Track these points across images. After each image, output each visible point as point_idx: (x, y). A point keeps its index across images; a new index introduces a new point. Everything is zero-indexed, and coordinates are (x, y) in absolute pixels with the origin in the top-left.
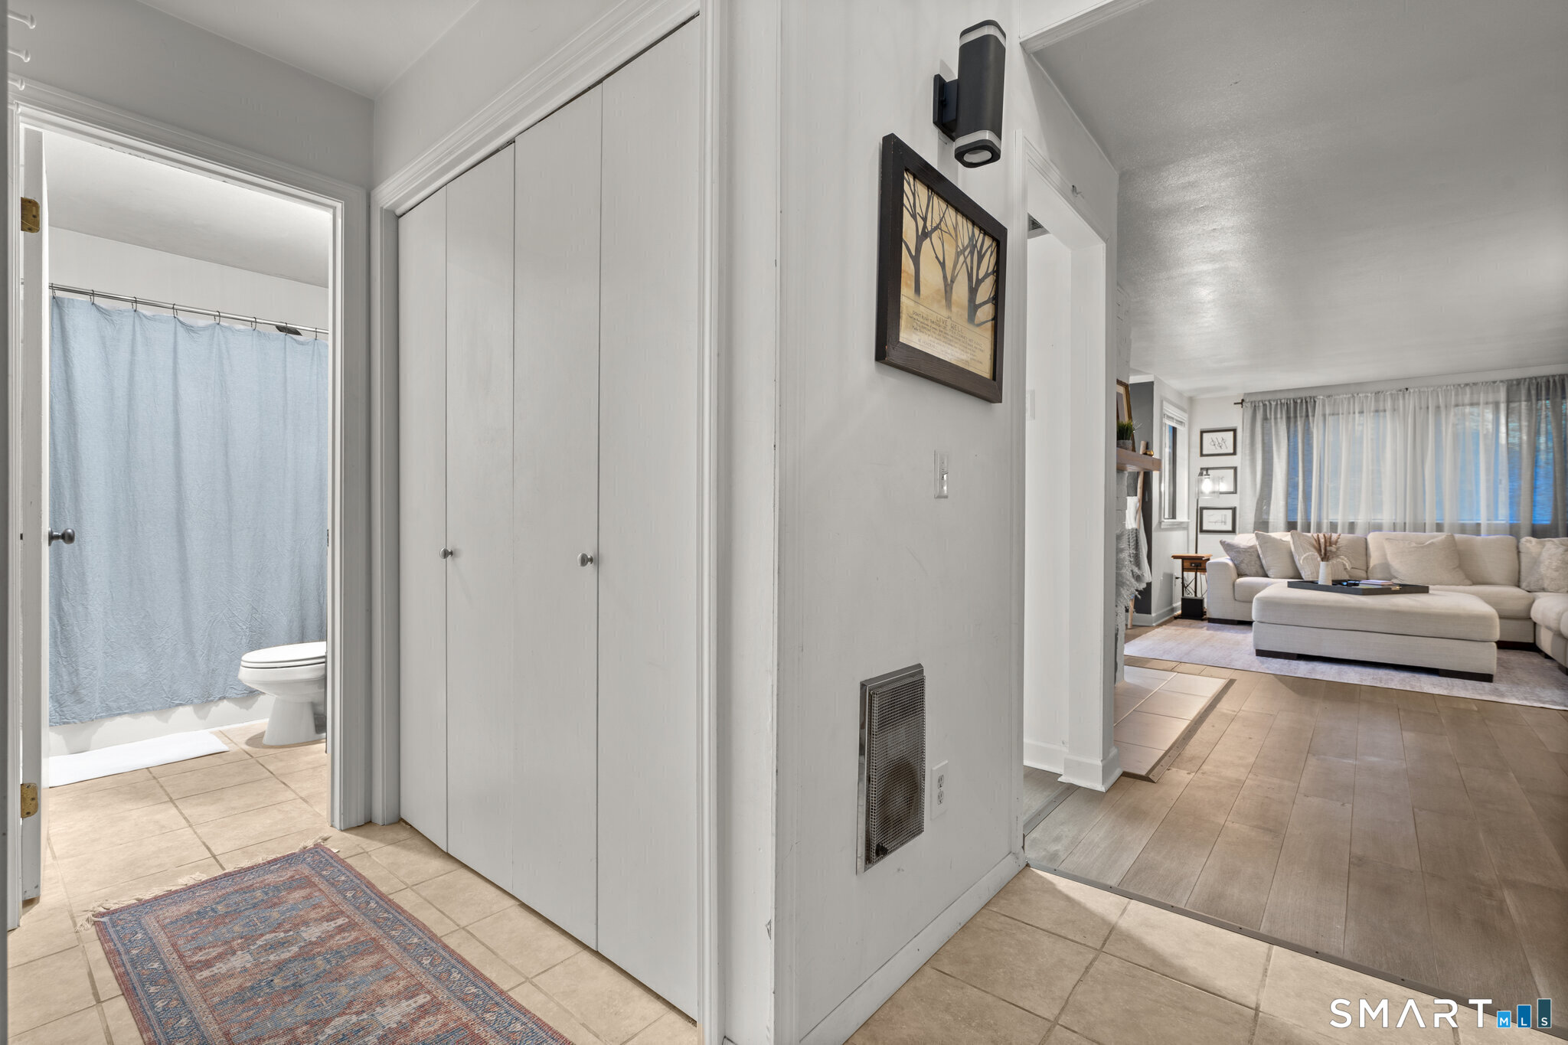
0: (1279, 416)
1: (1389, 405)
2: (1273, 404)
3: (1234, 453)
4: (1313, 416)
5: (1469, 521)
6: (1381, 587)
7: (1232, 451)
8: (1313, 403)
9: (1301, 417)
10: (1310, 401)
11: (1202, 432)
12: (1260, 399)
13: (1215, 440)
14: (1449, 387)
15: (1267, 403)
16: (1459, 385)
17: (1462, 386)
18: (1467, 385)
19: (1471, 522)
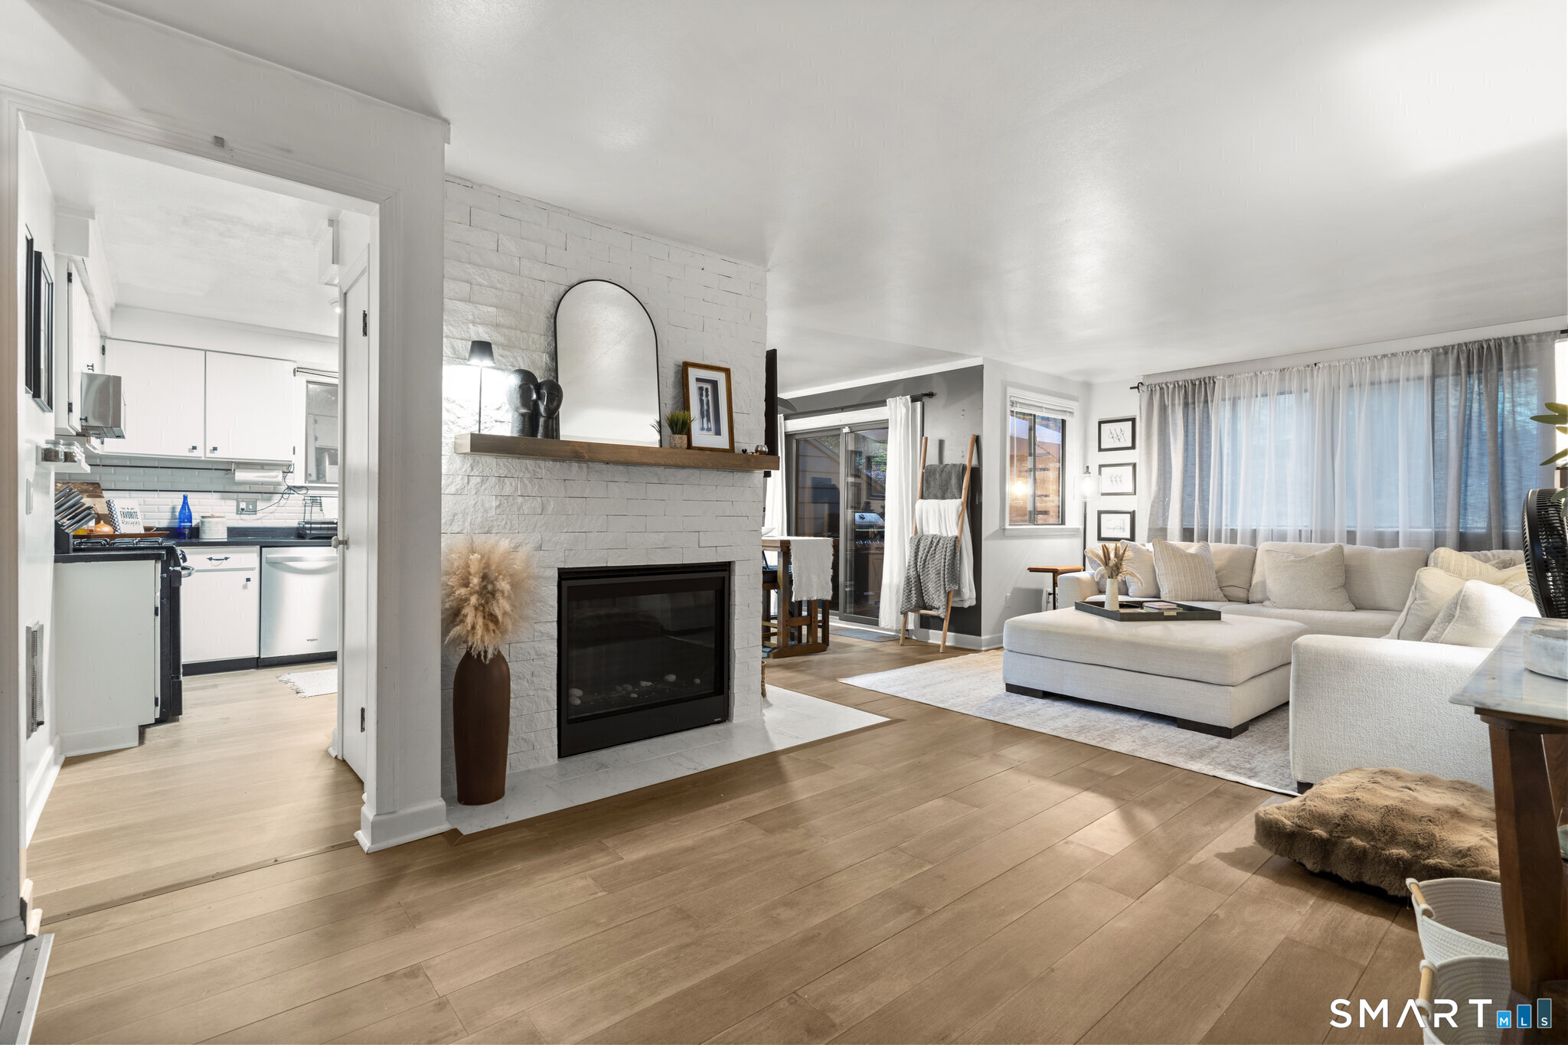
0: (1177, 402)
1: (1295, 386)
2: (1171, 387)
3: (1133, 447)
4: (1212, 401)
5: (1387, 528)
6: (1157, 611)
7: (1130, 444)
8: (1212, 385)
9: (1199, 402)
10: (1209, 381)
11: (1100, 423)
12: (1157, 382)
13: (1113, 431)
14: (1364, 359)
15: (1164, 386)
16: (1376, 357)
17: (1379, 358)
18: (1385, 356)
19: (1389, 530)
